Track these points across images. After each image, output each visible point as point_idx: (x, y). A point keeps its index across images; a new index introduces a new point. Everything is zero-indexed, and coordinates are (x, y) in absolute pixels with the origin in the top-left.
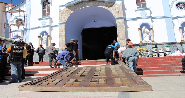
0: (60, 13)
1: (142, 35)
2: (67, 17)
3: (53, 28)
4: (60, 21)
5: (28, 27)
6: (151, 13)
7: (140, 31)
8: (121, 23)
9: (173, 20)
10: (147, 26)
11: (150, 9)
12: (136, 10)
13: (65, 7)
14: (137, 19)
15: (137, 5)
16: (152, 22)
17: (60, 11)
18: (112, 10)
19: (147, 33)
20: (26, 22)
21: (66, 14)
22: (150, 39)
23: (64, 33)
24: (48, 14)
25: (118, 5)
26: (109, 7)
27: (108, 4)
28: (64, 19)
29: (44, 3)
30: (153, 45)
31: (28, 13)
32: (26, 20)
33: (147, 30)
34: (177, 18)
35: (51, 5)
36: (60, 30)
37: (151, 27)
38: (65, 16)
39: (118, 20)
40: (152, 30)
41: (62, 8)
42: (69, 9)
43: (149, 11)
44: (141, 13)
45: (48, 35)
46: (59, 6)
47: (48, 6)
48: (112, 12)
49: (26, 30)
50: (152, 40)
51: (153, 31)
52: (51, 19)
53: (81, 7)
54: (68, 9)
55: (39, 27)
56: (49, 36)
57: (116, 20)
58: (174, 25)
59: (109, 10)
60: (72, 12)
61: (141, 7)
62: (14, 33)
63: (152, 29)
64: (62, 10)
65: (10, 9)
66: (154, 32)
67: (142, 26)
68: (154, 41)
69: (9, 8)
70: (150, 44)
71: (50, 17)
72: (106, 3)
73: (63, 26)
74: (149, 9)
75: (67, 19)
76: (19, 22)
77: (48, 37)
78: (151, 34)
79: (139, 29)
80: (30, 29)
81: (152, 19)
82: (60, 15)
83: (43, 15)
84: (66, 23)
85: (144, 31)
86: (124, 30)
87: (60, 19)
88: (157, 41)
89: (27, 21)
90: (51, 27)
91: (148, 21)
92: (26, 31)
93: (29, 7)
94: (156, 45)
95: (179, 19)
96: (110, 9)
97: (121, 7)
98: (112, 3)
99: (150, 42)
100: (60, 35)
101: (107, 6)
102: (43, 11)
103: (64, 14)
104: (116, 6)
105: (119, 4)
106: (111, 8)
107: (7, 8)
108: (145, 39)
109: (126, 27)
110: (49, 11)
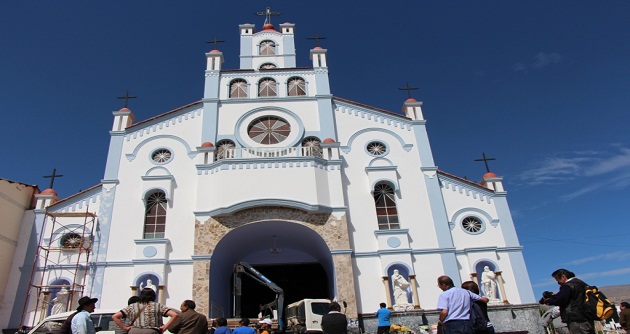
0: (196, 231)
1: (391, 291)
2: (215, 243)
3: (172, 267)
4: (196, 252)
5: (100, 260)
6: (410, 240)
7: (387, 282)
8: (345, 264)
9: (459, 257)
10: (403, 270)
11: (409, 232)
12: (377, 234)
13: (209, 217)
14: (379, 254)
15: (380, 221)
16: (414, 260)
17: (197, 226)
18: (324, 233)
19: (404, 288)
20: (96, 245)
21: (212, 235)
22: (410, 301)
23: (206, 283)
24: (162, 229)
25: (337, 221)
26: (316, 224)
27: (314, 217)
28: (206, 248)
29: (149, 199)
30: (417, 315)
31: (104, 222)
32: (96, 239)
33: (403, 281)
34: (466, 252)
35: (171, 206)
36: (195, 274)
37: (411, 274)
38: (208, 240)
39: (338, 256)
40: (412, 281)
41: (203, 220)
42: (221, 223)
43: (406, 235)
44: (389, 242)
45: (160, 284)
46: (195, 213)
47: (160, 207)
48: (325, 238)
49: (94, 266)
50: (414, 303)
51: (416, 282)
52: (168, 244)
53: (252, 220)
54: (218, 223)
55: (136, 262)
56: (162, 287)
57: (333, 256)
58: (459, 267)
59: (317, 231)
60: (227, 230)
61: (387, 227)
62: (53, 271)
63: (413, 277)
64: (202, 223)
65: (48, 203)
66: (417, 285)
67: (391, 270)
68: (419, 307)
69: (44, 202)
70: (410, 314)
71: (166, 237)
72: (311, 215)
73: (205, 265)
74: (406, 232)
75: (213, 249)
76: (71, 242)
77: (160, 291)
78: (411, 288)
79: (385, 278)
80: (106, 265)
81: (412, 254)
82: (196, 235)
83: (147, 229)
84: (212, 259)
85: (397, 283)
86: (351, 281)
87: (196, 247)
88: (425, 307)
89: (99, 242)
90: (168, 264)
91: (405, 260)
92: (95, 271)
93: (108, 205)
94: (424, 316)
95: (469, 254)
96: (318, 229)
97: (345, 226)
98: (324, 214)
99: (411, 308)
100: (194, 286)
101: (312, 222)
102: (147, 221)
103: (207, 234)
104: (334, 223)
105: (339, 218)
106: (321, 227)
107: (39, 203)
108: (398, 301)
109: (356, 272)
110: (162, 220)
